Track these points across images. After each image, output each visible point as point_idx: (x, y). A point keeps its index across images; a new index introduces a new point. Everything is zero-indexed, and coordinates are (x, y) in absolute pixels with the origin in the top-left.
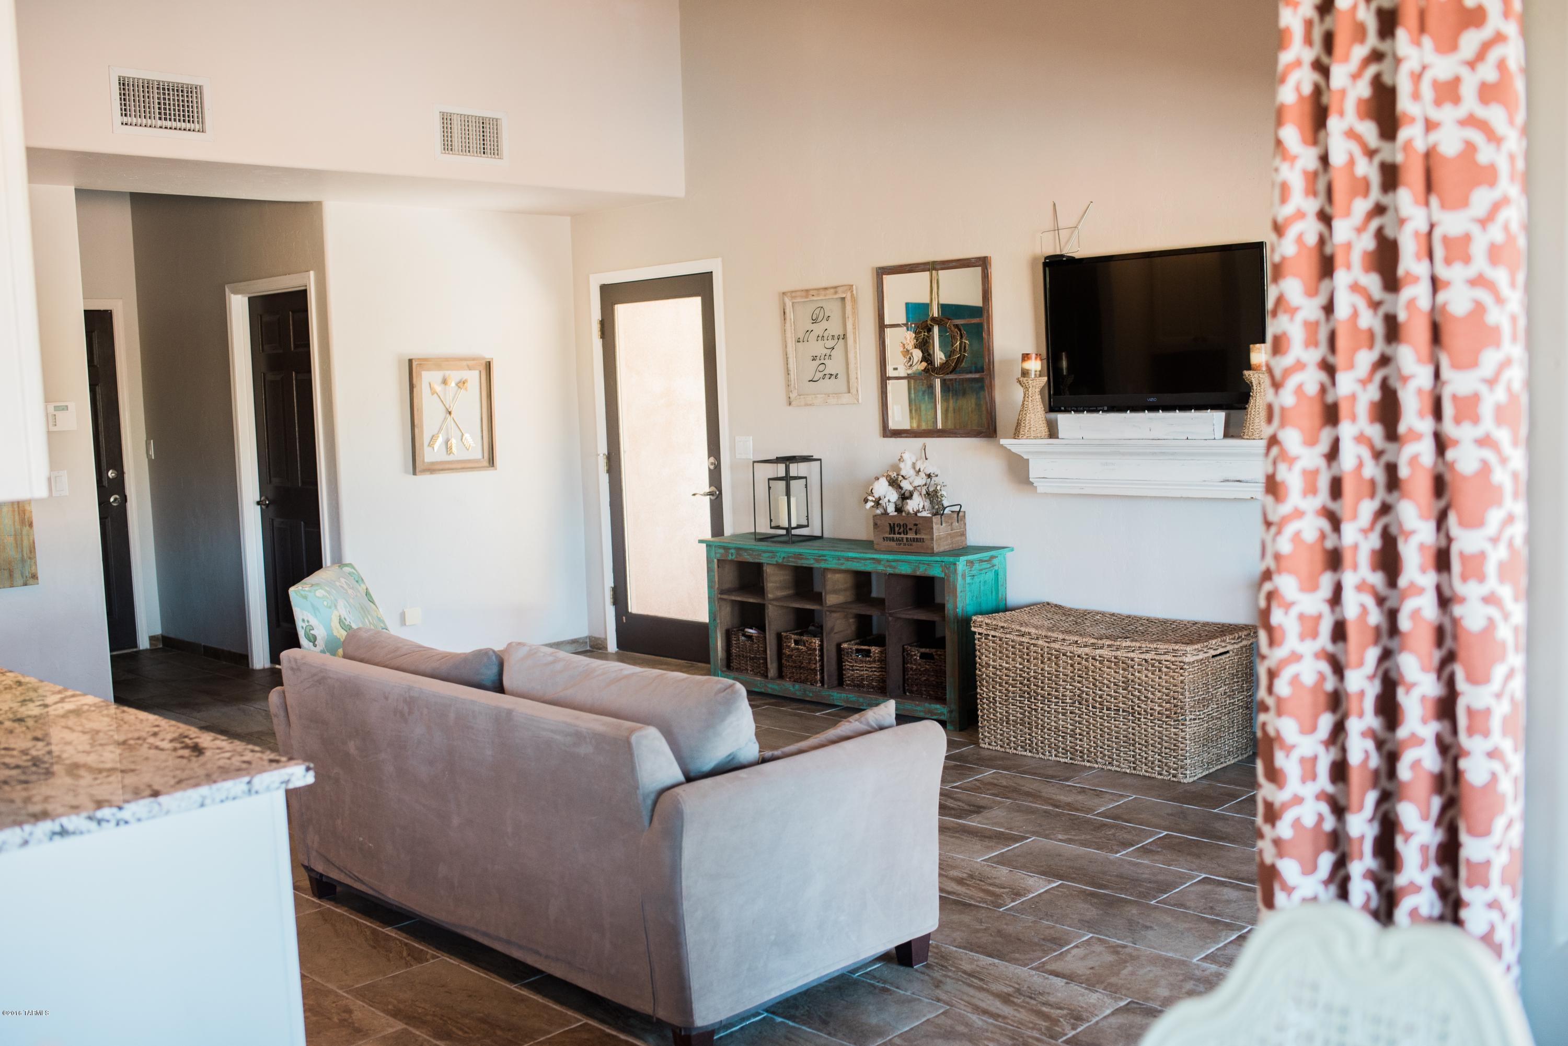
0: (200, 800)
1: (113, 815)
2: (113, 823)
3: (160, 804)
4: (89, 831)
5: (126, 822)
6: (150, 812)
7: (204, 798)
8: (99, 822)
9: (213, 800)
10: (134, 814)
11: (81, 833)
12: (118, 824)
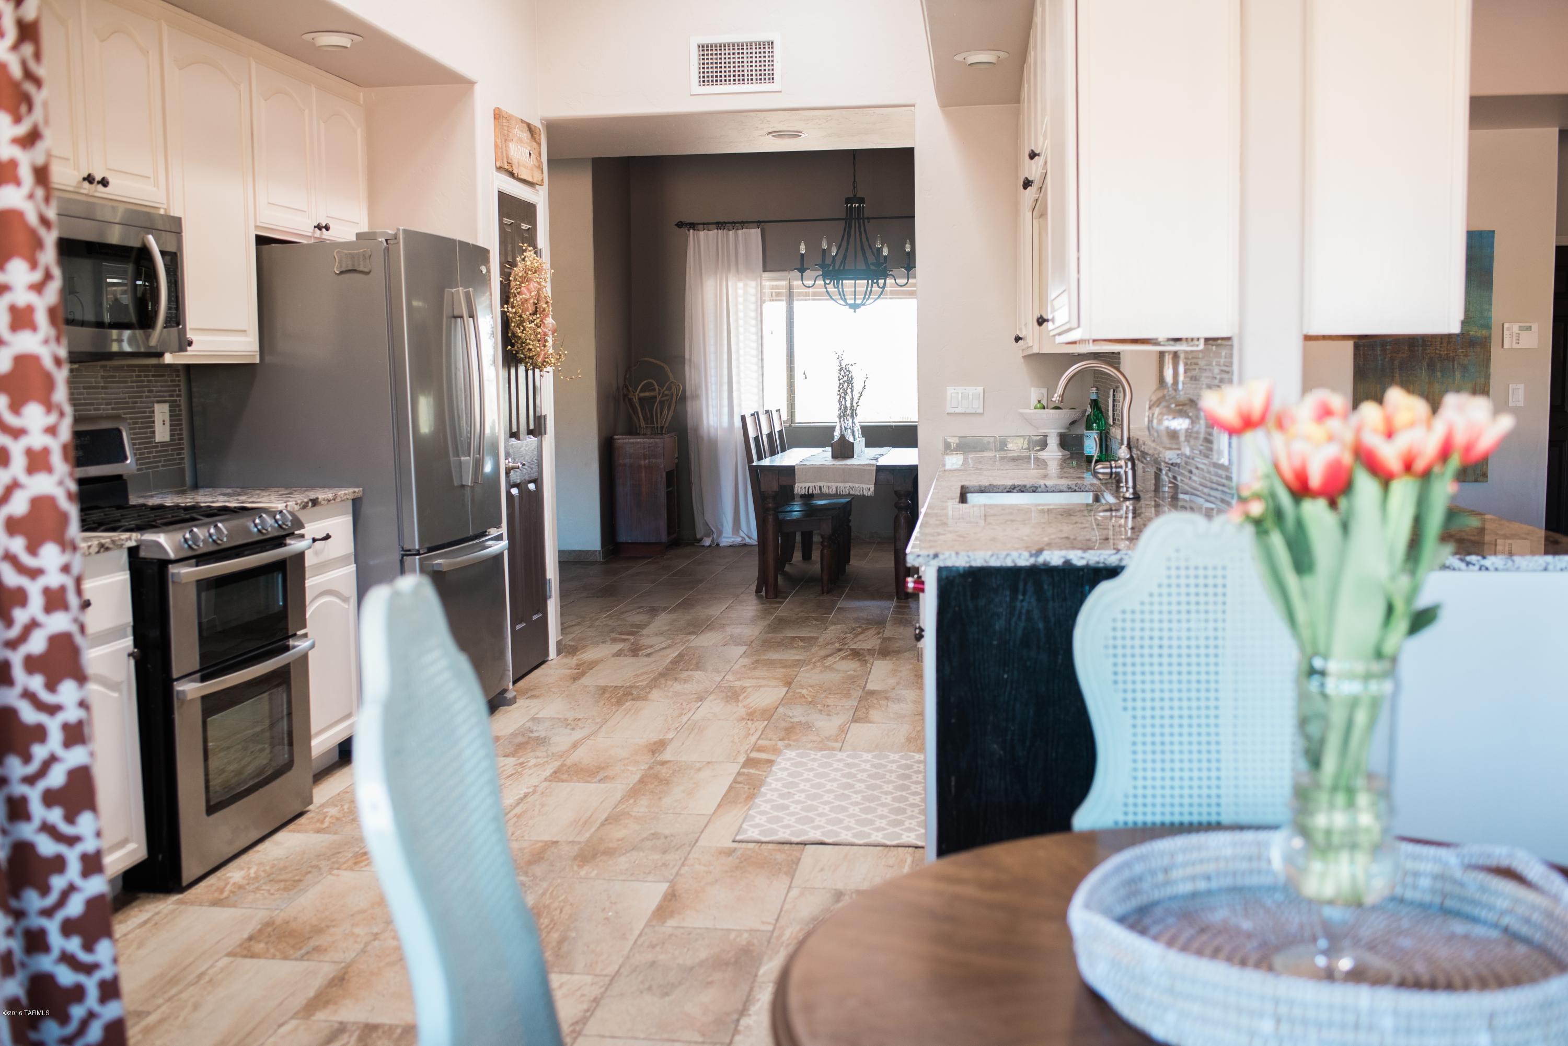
0: (1544, 565)
1: (1478, 561)
2: (1477, 567)
3: (1513, 561)
4: (1460, 570)
5: (1487, 569)
6: (1505, 565)
7: (1548, 564)
8: (1468, 564)
9: (1555, 567)
10: (1493, 564)
11: (1454, 569)
12: (1480, 569)
